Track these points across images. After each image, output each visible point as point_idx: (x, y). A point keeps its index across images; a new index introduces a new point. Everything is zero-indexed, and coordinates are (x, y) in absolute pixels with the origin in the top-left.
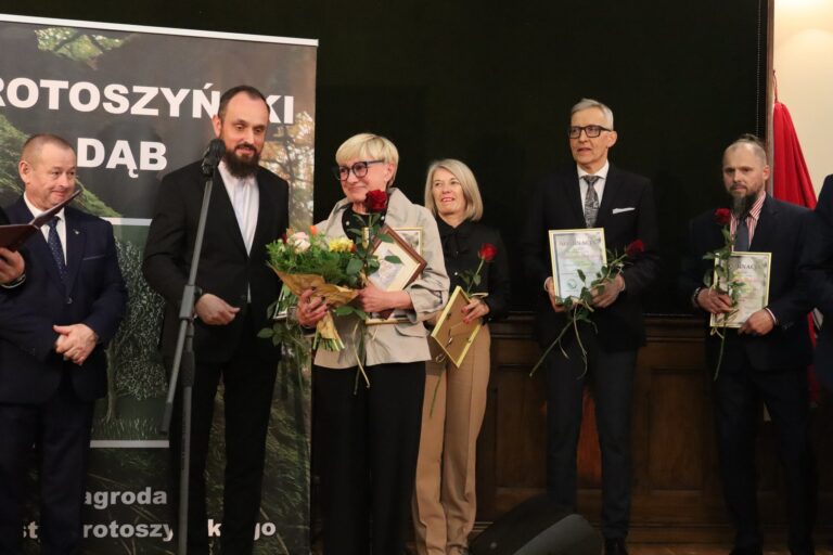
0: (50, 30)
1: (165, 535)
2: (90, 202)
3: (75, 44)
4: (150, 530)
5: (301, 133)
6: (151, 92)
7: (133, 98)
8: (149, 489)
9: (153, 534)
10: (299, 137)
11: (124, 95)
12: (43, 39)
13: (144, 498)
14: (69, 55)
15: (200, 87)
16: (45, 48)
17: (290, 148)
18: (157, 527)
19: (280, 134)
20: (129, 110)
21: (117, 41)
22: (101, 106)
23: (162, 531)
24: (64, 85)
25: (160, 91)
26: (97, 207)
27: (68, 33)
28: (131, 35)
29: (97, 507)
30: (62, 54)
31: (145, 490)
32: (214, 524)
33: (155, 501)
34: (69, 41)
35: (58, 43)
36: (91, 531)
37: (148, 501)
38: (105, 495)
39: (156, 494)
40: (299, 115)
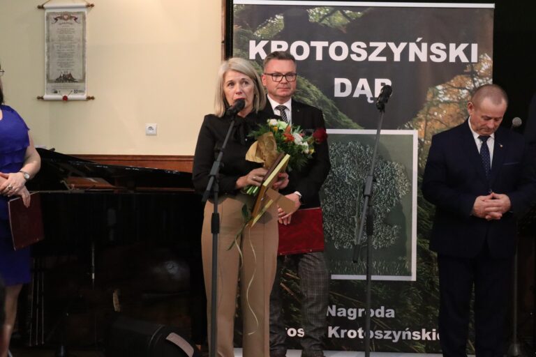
0: (316, 9)
1: (394, 338)
2: (343, 120)
3: (332, 17)
4: (384, 334)
5: (483, 69)
6: (381, 46)
7: (370, 50)
8: (383, 308)
9: (386, 337)
10: (482, 71)
11: (364, 49)
12: (312, 15)
13: (380, 313)
14: (329, 24)
15: (414, 41)
16: (314, 21)
17: (475, 79)
18: (389, 333)
19: (468, 70)
20: (367, 58)
21: (359, 13)
22: (349, 56)
23: (392, 335)
24: (326, 44)
25: (387, 44)
26: (347, 123)
27: (327, 10)
28: (368, 9)
29: (349, 318)
30: (324, 24)
31: (380, 308)
32: (426, 332)
33: (387, 315)
34: (329, 15)
35: (321, 17)
36: (346, 334)
37: (382, 315)
38: (355, 310)
39: (388, 311)
40: (482, 56)
